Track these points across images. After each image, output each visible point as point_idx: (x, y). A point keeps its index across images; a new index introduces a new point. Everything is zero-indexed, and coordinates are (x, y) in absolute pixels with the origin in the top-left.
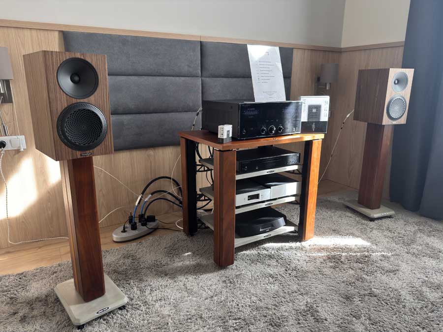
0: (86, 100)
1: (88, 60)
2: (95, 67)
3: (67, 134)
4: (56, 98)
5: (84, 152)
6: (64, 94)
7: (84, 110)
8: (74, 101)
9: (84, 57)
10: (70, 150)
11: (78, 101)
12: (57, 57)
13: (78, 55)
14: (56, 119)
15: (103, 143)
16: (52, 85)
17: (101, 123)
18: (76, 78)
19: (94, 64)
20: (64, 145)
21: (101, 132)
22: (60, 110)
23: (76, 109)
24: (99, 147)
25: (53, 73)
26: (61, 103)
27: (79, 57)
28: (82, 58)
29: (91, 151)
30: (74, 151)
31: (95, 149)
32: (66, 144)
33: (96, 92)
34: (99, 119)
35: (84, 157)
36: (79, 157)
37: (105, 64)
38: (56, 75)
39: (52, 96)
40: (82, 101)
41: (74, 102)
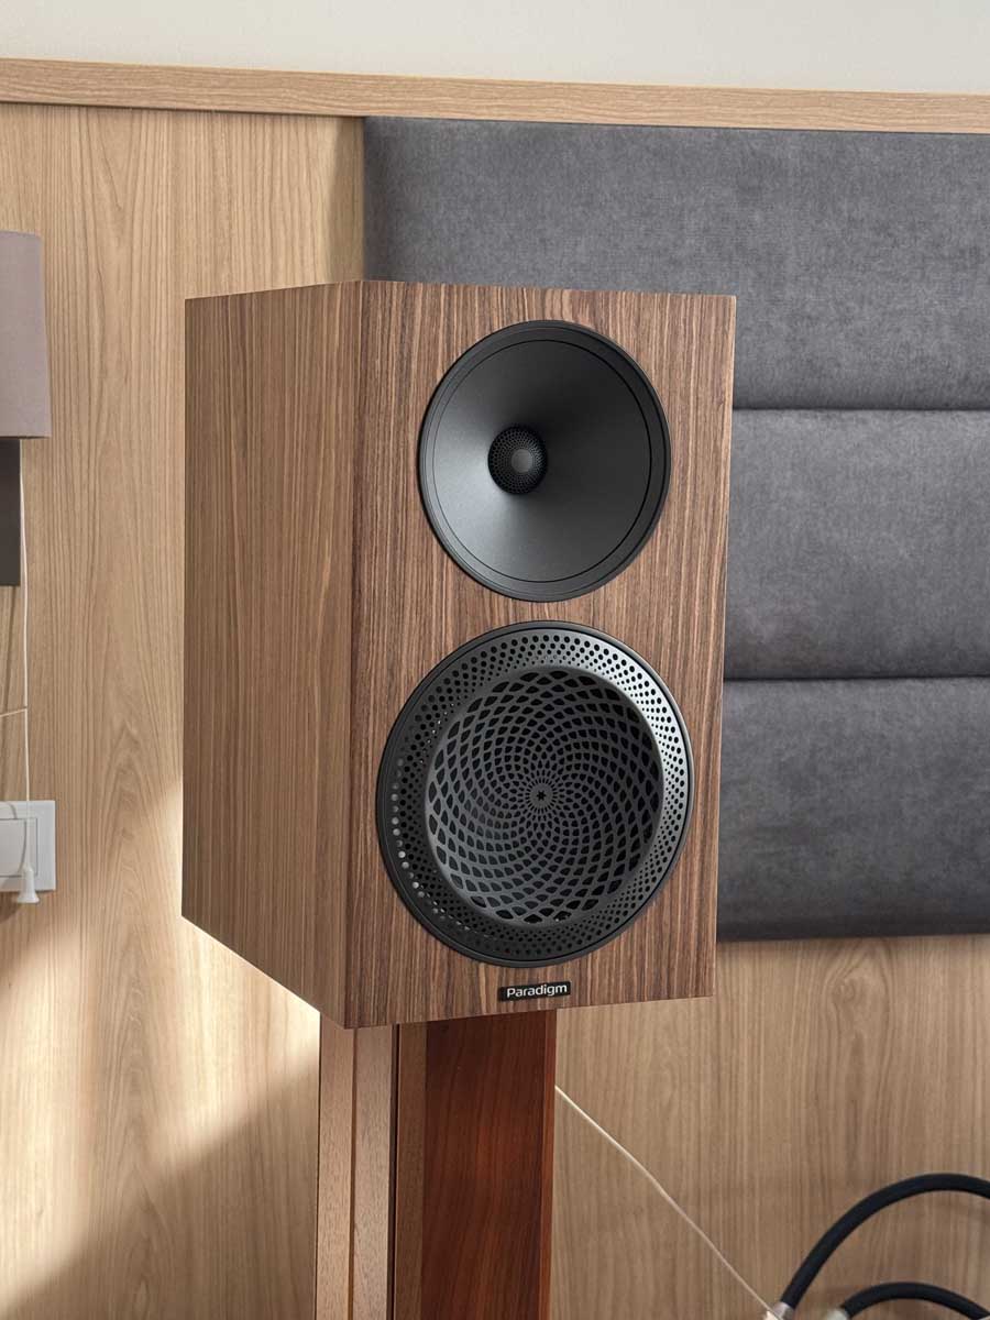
0: (573, 610)
1: (621, 335)
2: (654, 381)
3: (446, 869)
4: (398, 587)
5: (525, 975)
6: (450, 562)
7: (559, 674)
8: (502, 613)
9: (593, 313)
10: (439, 952)
11: (530, 612)
12: (435, 319)
13: (562, 308)
14: (375, 737)
15: (650, 913)
16: (381, 502)
17: (656, 770)
18: (527, 459)
19: (651, 365)
20: (405, 914)
21: (649, 834)
22: (411, 673)
23: (510, 674)
24: (619, 946)
25: (401, 424)
26: (425, 624)
27: (568, 318)
28: (585, 322)
29: (568, 970)
30: (463, 964)
31: (595, 961)
32: (418, 912)
33: (643, 557)
34: (649, 741)
35: (522, 1007)
36: (489, 1006)
37: (720, 360)
38: (412, 438)
39: (375, 578)
40: (549, 611)
41: (499, 621)
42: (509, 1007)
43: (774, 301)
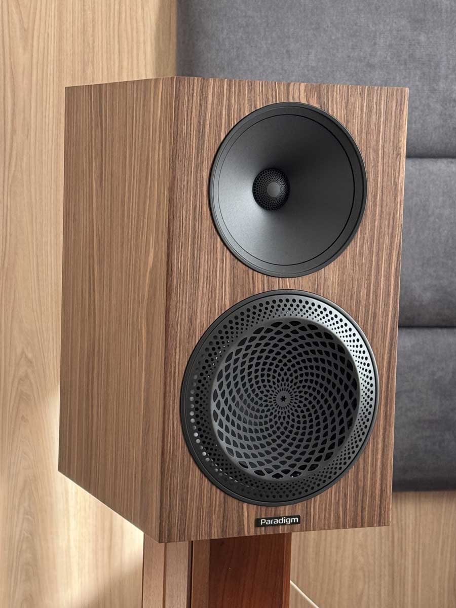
0: (304, 283)
1: (337, 112)
2: (357, 141)
3: (223, 444)
4: (195, 269)
5: (272, 511)
6: (228, 252)
7: (295, 323)
8: (260, 285)
9: (319, 98)
10: (218, 495)
11: (278, 284)
12: (220, 100)
13: (300, 95)
14: (180, 361)
15: (351, 474)
16: (185, 214)
17: (355, 384)
18: (277, 188)
19: (354, 130)
20: (198, 472)
21: (350, 424)
22: (203, 321)
23: (265, 323)
24: (331, 494)
25: (199, 166)
26: (212, 291)
27: (304, 101)
28: (314, 103)
29: (299, 508)
30: (233, 503)
31: (317, 503)
32: (206, 471)
33: (348, 251)
34: (351, 365)
35: (270, 531)
36: (249, 530)
37: (398, 128)
38: (205, 175)
39: (181, 261)
40: (289, 284)
41: (259, 290)
42: (262, 531)
43: (433, 91)
